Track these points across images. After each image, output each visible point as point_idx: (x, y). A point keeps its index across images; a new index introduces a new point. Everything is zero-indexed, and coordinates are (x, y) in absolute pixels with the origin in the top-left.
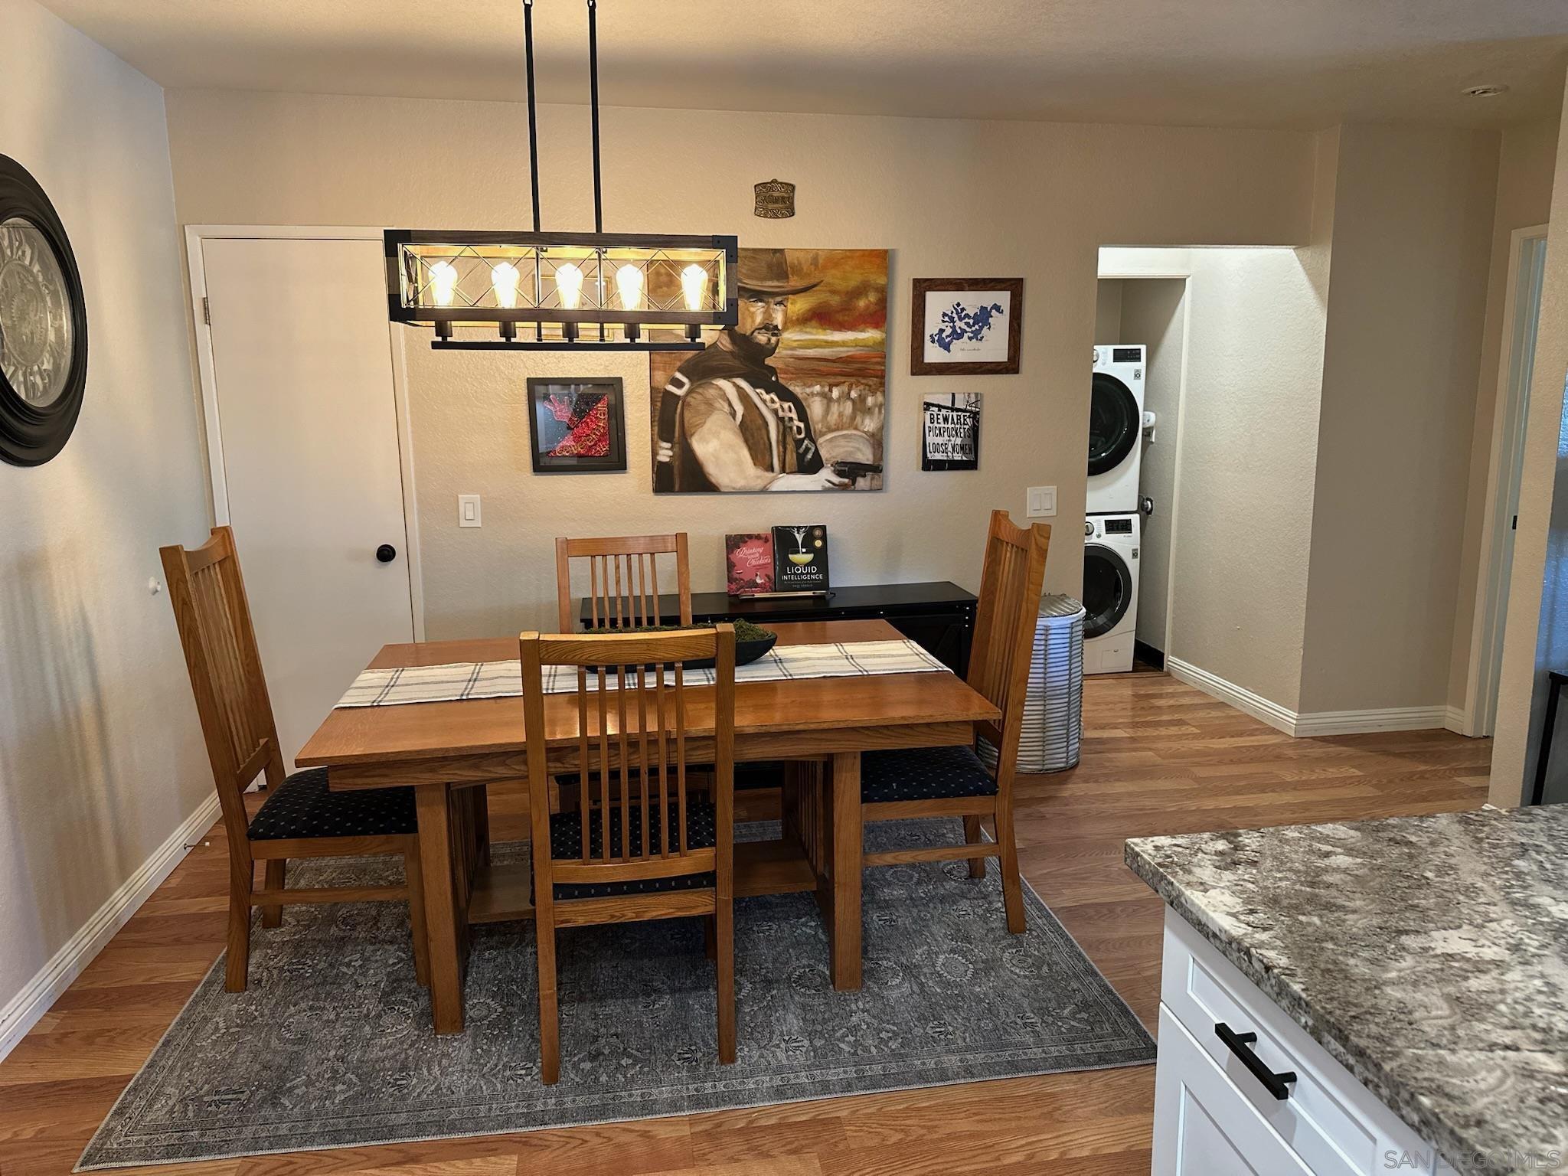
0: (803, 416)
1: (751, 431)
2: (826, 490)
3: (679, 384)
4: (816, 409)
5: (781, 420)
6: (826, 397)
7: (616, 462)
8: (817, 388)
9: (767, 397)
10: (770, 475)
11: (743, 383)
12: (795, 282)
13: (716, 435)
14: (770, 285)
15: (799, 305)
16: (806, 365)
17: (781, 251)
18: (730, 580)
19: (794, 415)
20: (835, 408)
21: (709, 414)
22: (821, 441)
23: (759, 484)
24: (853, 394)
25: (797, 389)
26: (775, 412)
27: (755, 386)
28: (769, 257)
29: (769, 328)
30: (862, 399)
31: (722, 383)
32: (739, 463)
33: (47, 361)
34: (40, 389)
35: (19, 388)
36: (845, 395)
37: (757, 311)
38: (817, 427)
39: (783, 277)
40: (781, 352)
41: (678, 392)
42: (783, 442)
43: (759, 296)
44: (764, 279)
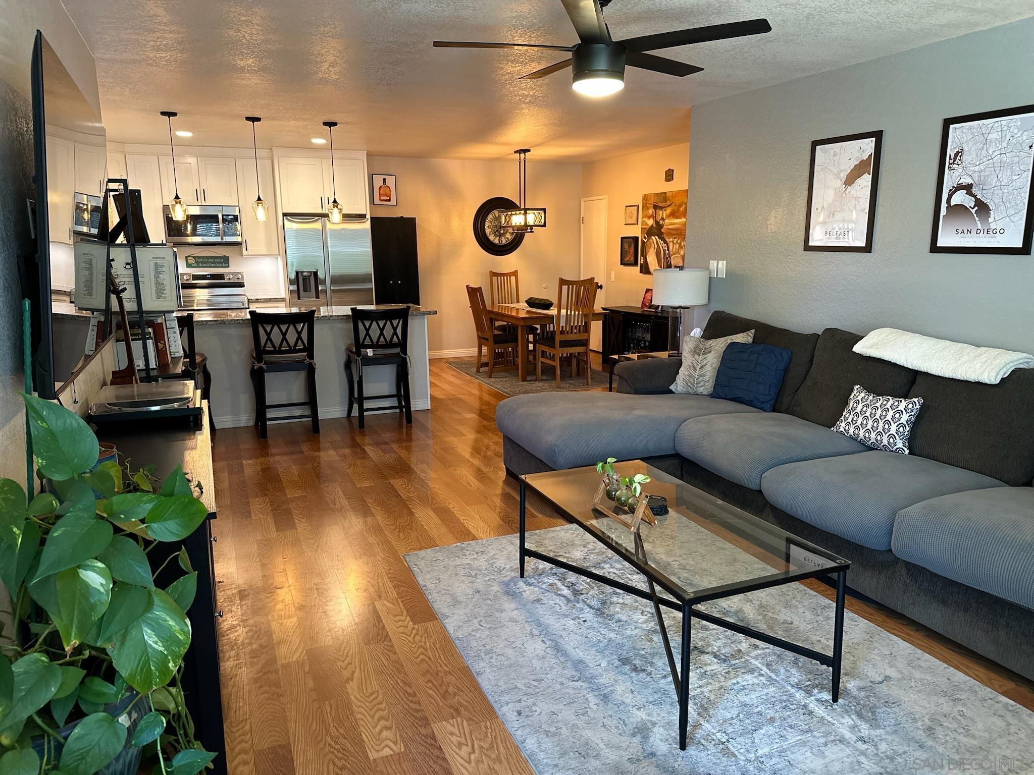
0: (668, 250)
1: (658, 254)
4: (671, 245)
5: (664, 250)
6: (673, 242)
7: (636, 264)
8: (671, 239)
9: (661, 242)
11: (656, 237)
12: (668, 203)
13: (651, 255)
15: (669, 210)
16: (671, 231)
17: (665, 193)
18: (643, 303)
19: (666, 249)
21: (650, 248)
22: (672, 258)
24: (679, 242)
25: (667, 240)
26: (663, 247)
27: (659, 239)
28: (663, 195)
29: (663, 219)
31: (653, 237)
32: (655, 264)
33: (508, 236)
34: (504, 241)
35: (496, 241)
36: (677, 242)
37: (660, 213)
38: (671, 253)
39: (666, 202)
40: (665, 227)
41: (645, 241)
42: (664, 258)
43: (661, 208)
44: (663, 203)
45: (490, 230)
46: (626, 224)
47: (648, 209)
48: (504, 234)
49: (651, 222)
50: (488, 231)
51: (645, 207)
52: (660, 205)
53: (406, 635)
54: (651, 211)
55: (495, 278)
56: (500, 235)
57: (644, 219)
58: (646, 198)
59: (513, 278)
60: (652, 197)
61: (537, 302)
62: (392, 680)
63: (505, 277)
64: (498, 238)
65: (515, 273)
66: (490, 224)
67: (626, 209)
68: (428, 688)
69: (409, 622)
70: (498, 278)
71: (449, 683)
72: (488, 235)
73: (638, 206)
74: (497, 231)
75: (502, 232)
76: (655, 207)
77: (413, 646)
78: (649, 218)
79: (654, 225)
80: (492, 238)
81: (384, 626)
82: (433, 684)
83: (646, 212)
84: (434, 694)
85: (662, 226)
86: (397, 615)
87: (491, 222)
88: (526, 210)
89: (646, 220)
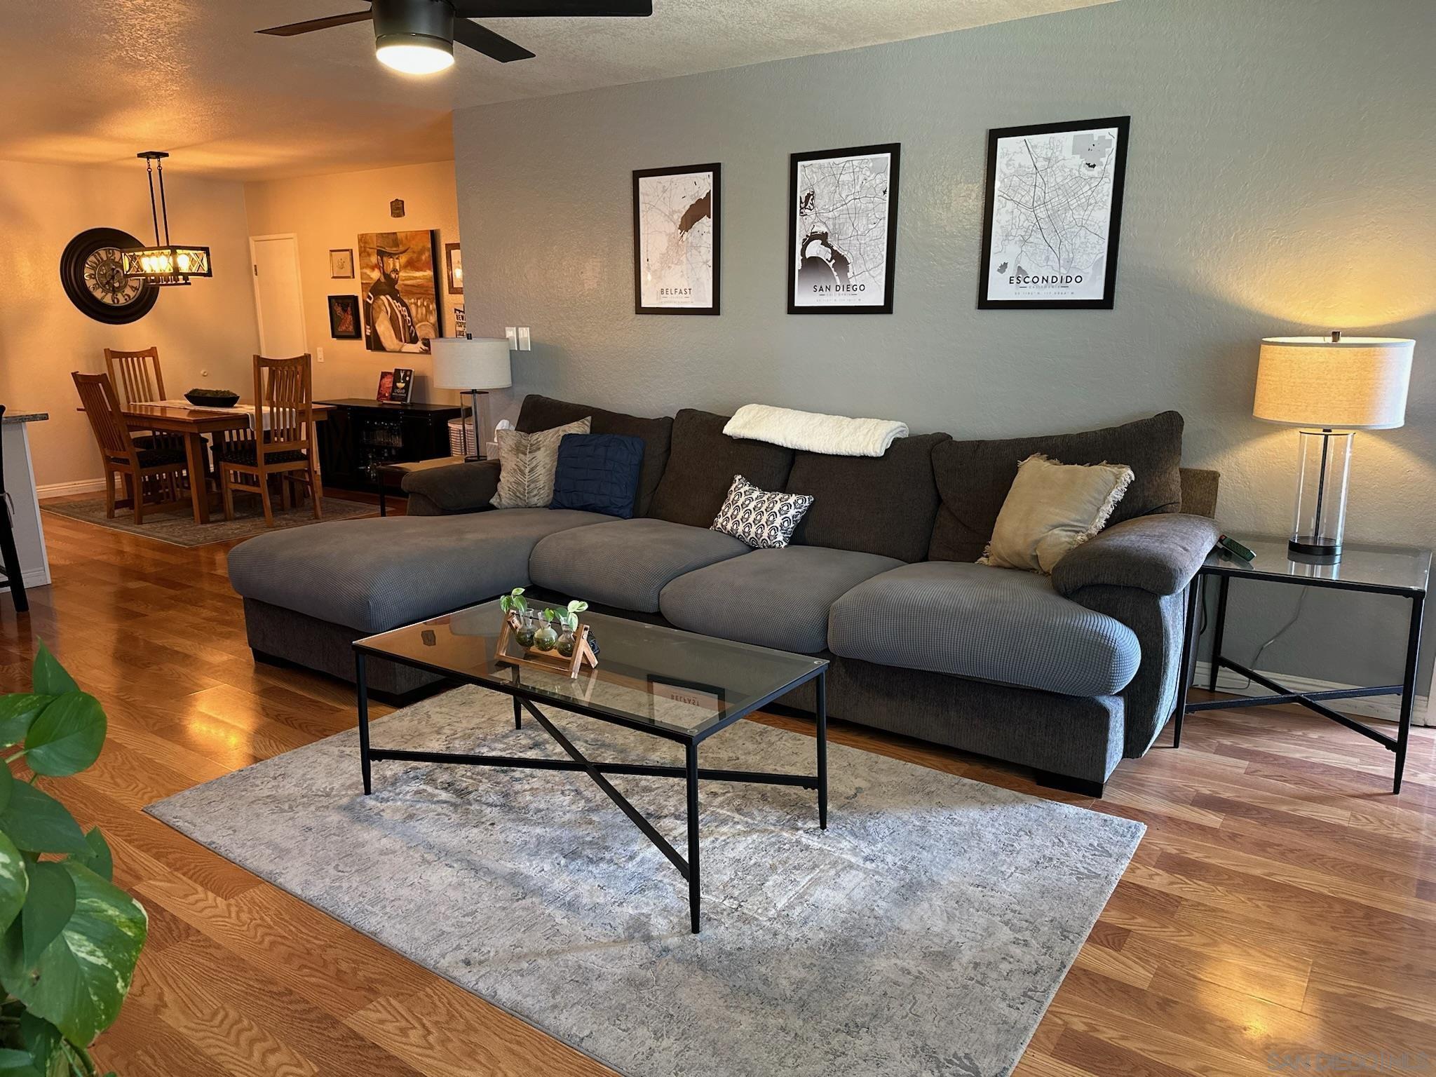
0: (410, 315)
1: (393, 320)
2: (421, 353)
3: (370, 299)
4: (413, 311)
5: (402, 316)
6: (416, 304)
7: (358, 336)
8: (413, 300)
9: (397, 304)
10: (401, 343)
11: (389, 297)
12: (401, 248)
13: (383, 322)
14: (393, 250)
15: (404, 259)
16: (409, 288)
17: (395, 233)
18: (379, 393)
19: (406, 314)
20: (419, 309)
21: (380, 313)
23: (397, 348)
24: (425, 304)
25: (406, 301)
26: (400, 312)
27: (393, 299)
29: (395, 270)
30: (428, 307)
31: (382, 297)
32: (391, 337)
33: (128, 291)
34: (122, 301)
35: (108, 300)
36: (422, 304)
37: (390, 263)
38: (415, 320)
39: (397, 246)
40: (400, 282)
41: (371, 302)
42: (404, 327)
43: (391, 255)
44: (391, 247)
45: (94, 282)
46: (334, 277)
47: (369, 255)
48: (120, 289)
49: (376, 275)
50: (90, 283)
51: (364, 252)
52: (388, 250)
53: (222, 917)
54: (374, 259)
55: (116, 362)
56: (114, 291)
57: (365, 270)
58: (363, 239)
59: (149, 360)
60: (375, 239)
61: (208, 395)
62: (238, 984)
63: (135, 359)
64: (110, 295)
65: (152, 352)
66: (93, 272)
67: (331, 255)
68: (307, 976)
69: (215, 900)
70: (121, 361)
71: (336, 961)
72: (91, 289)
73: (351, 251)
74: (108, 283)
75: (117, 285)
76: (381, 253)
77: (245, 928)
78: (373, 268)
79: (383, 280)
80: (98, 294)
81: (172, 915)
82: (310, 968)
83: (366, 260)
84: (321, 980)
85: (395, 281)
86: (186, 896)
87: (93, 268)
88: (174, 249)
89: (368, 271)
